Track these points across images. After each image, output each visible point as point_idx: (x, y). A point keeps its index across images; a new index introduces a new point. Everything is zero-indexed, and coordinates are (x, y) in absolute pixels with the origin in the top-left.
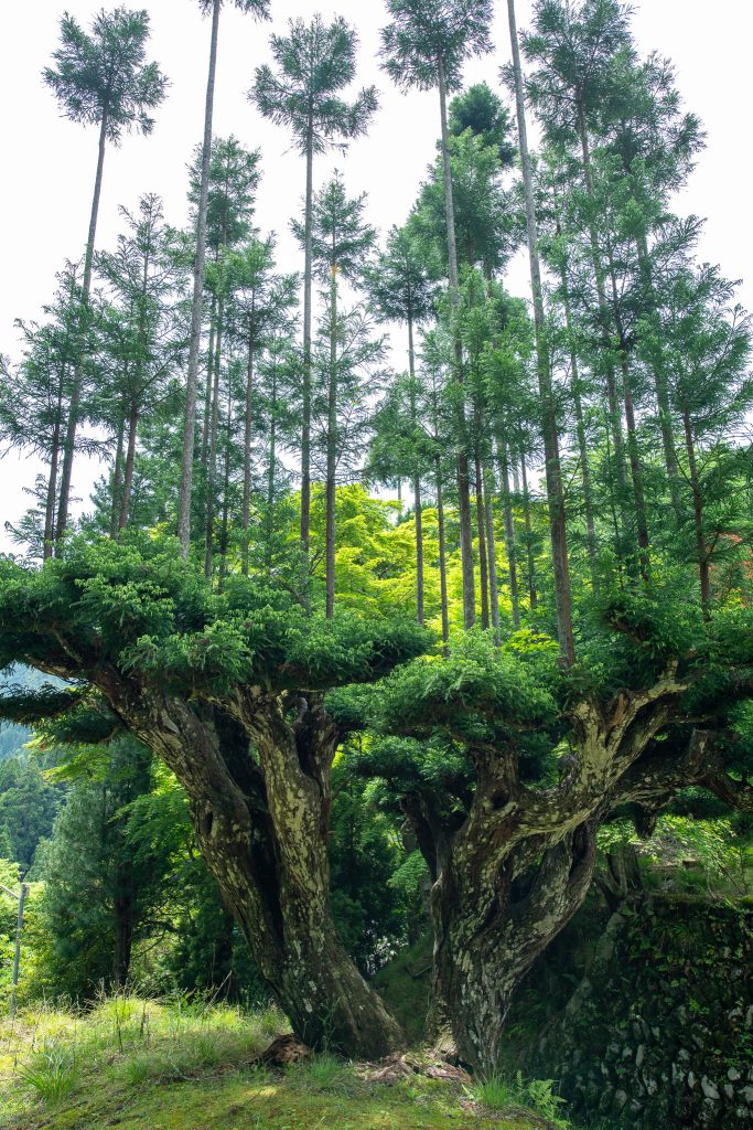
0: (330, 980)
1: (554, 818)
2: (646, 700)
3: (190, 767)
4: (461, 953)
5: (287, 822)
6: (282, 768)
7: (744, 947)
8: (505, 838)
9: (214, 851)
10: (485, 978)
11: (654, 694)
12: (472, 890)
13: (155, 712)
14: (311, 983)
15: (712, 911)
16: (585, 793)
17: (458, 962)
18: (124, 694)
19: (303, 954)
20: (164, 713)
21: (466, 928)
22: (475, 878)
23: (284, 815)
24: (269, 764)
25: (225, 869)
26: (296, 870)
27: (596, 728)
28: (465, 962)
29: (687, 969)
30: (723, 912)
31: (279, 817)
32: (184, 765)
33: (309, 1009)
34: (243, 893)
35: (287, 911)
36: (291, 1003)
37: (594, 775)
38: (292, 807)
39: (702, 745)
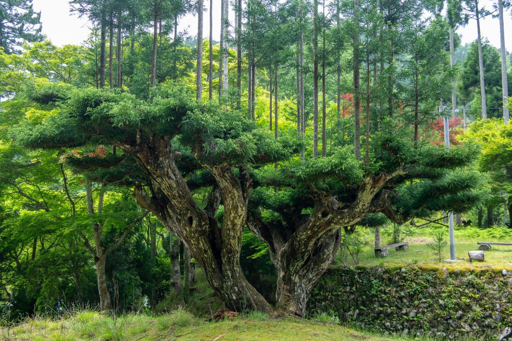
0: (242, 287)
1: (346, 221)
2: (391, 177)
3: (180, 196)
4: (295, 275)
5: (236, 221)
6: (237, 197)
7: (356, 286)
8: (325, 229)
9: (194, 233)
10: (303, 285)
11: (394, 175)
12: (304, 250)
13: (166, 170)
14: (236, 288)
15: (344, 272)
16: (360, 212)
17: (293, 279)
18: (151, 160)
19: (232, 276)
20: (169, 170)
21: (298, 265)
22: (306, 245)
23: (235, 218)
24: (230, 195)
25: (199, 241)
26: (232, 241)
27: (370, 187)
28: (296, 279)
29: (329, 297)
30: (348, 272)
31: (232, 218)
32: (177, 195)
33: (234, 298)
34: (206, 252)
35: (225, 259)
36: (227, 296)
37: (364, 205)
38: (240, 214)
39: (386, 195)
